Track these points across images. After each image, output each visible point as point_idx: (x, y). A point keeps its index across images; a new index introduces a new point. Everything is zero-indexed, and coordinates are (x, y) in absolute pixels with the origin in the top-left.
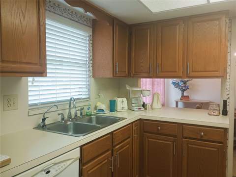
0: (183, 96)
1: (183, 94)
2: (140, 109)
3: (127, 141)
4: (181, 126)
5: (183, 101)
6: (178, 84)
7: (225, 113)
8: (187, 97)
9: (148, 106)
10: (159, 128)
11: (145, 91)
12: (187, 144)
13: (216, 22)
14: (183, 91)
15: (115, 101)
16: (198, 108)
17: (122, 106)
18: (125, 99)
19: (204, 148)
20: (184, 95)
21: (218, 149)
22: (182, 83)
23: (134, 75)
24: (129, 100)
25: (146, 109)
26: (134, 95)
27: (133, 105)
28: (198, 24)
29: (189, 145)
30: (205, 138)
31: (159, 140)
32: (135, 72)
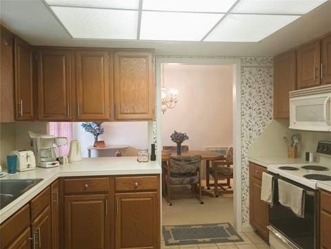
0: (96, 142)
1: (96, 139)
2: (55, 164)
3: (46, 210)
4: (113, 178)
5: (97, 148)
6: (90, 126)
7: (153, 158)
8: (102, 142)
9: (65, 160)
10: (87, 185)
11: (60, 139)
12: (121, 198)
13: (143, 59)
14: (97, 135)
15: (17, 156)
16: (119, 155)
17: (27, 164)
18: (31, 153)
19: (138, 199)
20: (99, 140)
21: (152, 197)
22: (95, 125)
23: (43, 117)
24: (36, 154)
25: (61, 163)
26: (44, 145)
27: (43, 160)
28: (126, 59)
29: (123, 200)
30: (140, 188)
31: (86, 201)
32: (45, 113)
